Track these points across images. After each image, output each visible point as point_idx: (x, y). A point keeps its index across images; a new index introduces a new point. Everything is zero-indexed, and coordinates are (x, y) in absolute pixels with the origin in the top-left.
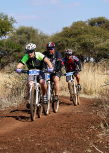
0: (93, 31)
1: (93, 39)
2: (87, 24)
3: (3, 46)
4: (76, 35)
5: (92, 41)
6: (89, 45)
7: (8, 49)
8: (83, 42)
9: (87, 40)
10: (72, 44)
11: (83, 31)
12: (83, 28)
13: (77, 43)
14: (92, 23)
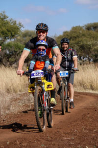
0: (90, 35)
1: (89, 41)
2: (84, 28)
3: (11, 47)
4: (75, 38)
5: (89, 43)
6: (86, 47)
7: (16, 50)
8: (81, 44)
9: (85, 43)
10: (72, 46)
11: (81, 35)
12: (81, 32)
13: (76, 45)
14: (89, 28)
